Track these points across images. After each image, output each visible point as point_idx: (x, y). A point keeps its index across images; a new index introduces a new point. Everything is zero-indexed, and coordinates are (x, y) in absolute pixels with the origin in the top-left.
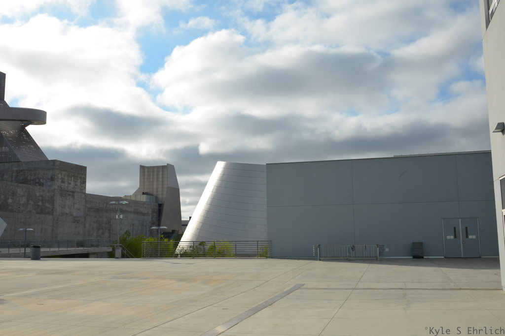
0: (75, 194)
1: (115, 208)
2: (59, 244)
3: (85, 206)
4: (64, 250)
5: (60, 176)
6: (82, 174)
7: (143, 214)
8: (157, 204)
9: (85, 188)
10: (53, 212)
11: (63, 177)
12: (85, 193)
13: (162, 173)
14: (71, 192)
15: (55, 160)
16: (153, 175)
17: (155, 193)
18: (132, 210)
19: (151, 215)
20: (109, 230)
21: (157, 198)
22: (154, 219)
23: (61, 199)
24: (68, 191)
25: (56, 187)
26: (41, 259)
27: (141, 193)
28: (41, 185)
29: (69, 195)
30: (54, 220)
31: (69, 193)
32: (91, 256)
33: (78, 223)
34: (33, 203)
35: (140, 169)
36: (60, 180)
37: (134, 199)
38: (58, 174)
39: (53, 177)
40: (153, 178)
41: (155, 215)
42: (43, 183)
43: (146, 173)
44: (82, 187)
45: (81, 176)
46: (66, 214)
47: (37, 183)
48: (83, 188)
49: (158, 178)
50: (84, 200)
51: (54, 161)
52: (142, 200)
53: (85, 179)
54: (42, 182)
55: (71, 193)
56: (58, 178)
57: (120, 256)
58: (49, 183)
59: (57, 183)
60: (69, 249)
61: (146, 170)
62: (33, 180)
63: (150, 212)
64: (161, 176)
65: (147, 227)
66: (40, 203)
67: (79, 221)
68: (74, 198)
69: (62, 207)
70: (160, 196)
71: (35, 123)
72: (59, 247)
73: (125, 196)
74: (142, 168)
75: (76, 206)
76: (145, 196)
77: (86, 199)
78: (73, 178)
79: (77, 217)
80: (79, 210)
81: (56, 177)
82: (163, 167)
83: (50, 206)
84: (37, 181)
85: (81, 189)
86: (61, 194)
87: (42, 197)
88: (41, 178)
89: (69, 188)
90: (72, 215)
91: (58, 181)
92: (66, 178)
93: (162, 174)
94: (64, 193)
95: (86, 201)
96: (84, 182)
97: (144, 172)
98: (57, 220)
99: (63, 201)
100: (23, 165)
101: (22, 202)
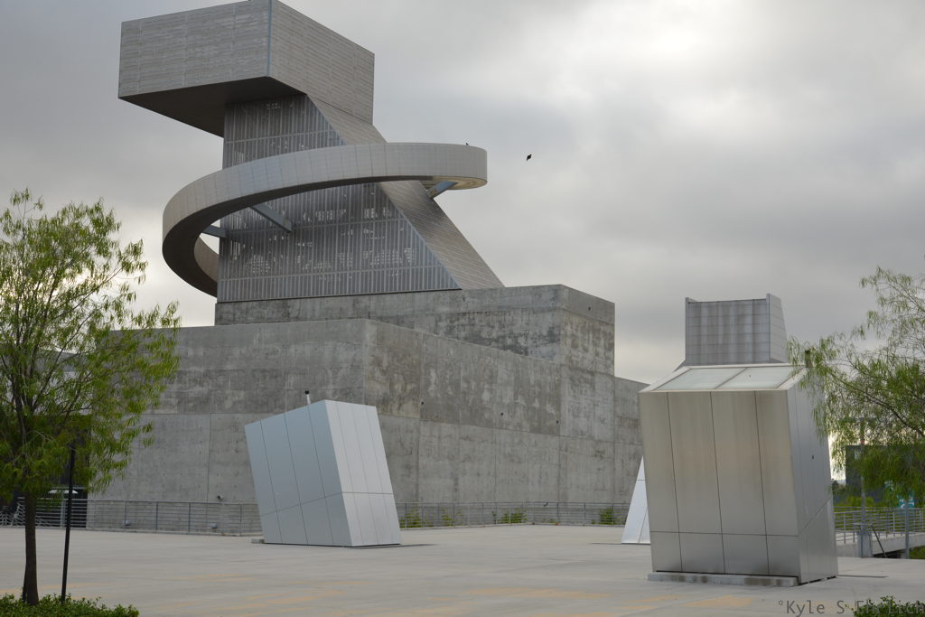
0: (597, 379)
3: (615, 411)
5: (568, 328)
6: (607, 324)
9: (614, 363)
10: (559, 430)
11: (575, 333)
12: (613, 376)
13: (754, 319)
14: (588, 372)
16: (726, 326)
23: (572, 392)
24: (583, 371)
25: (563, 361)
28: (522, 352)
29: (586, 381)
30: (560, 450)
31: (585, 376)
33: (602, 458)
34: (524, 403)
35: (687, 310)
36: (569, 341)
38: (566, 324)
39: (556, 332)
40: (726, 335)
43: (704, 321)
44: (607, 358)
45: (606, 328)
46: (582, 433)
47: (509, 347)
48: (609, 362)
49: (740, 335)
50: (612, 396)
51: (558, 289)
53: (612, 337)
54: (523, 344)
55: (589, 377)
56: (566, 335)
58: (545, 350)
59: (564, 348)
61: (705, 312)
66: (536, 404)
67: (604, 453)
68: (594, 388)
69: (575, 416)
74: (693, 307)
75: (599, 412)
77: (614, 391)
78: (591, 336)
79: (600, 441)
80: (603, 422)
81: (561, 333)
82: (754, 304)
83: (553, 412)
85: (606, 366)
86: (571, 379)
87: (540, 386)
88: (521, 335)
89: (586, 362)
90: (591, 437)
91: (566, 344)
92: (579, 334)
93: (754, 324)
95: (615, 399)
96: (611, 347)
97: (699, 317)
98: (566, 450)
99: (574, 396)
100: (467, 300)
101: (506, 401)
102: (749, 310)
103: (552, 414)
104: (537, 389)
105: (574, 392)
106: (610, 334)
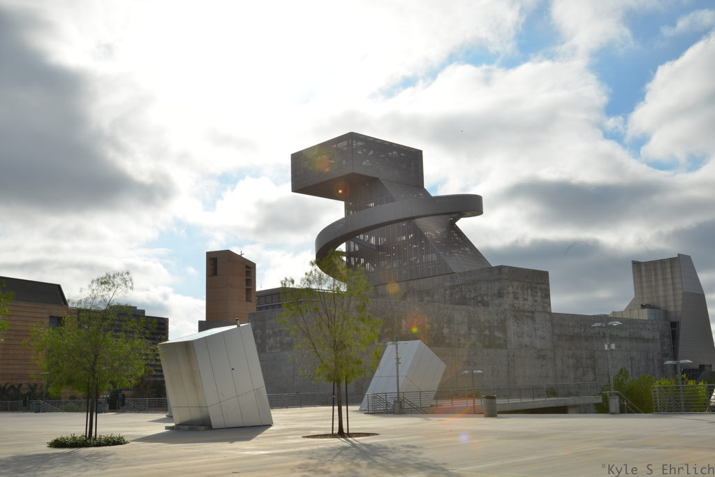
0: (536, 315)
1: (599, 334)
2: (520, 393)
3: (553, 332)
4: (528, 402)
5: (510, 289)
6: (543, 284)
7: (647, 341)
8: (668, 323)
9: (550, 305)
10: (506, 345)
11: (515, 290)
12: (550, 313)
13: (671, 269)
14: (529, 312)
15: (501, 266)
16: (656, 275)
17: (662, 305)
18: (627, 335)
19: (659, 341)
20: (594, 368)
21: (666, 312)
22: (665, 348)
23: (515, 324)
24: (524, 312)
25: (507, 307)
26: (499, 415)
27: (640, 306)
28: (486, 304)
29: (527, 317)
30: (508, 356)
31: (526, 314)
32: (570, 410)
33: (544, 359)
34: (476, 332)
35: (633, 267)
36: (511, 296)
37: (629, 317)
38: (508, 286)
39: (501, 292)
40: (656, 280)
41: (667, 340)
42: (488, 302)
43: (643, 273)
44: (544, 303)
45: (542, 286)
46: (526, 346)
47: (480, 302)
48: (546, 305)
49: (664, 279)
50: (550, 324)
51: (500, 268)
52: (641, 318)
53: (549, 290)
54: (486, 300)
55: (530, 314)
56: (508, 293)
57: (619, 410)
58: (497, 302)
59: (508, 301)
60: (535, 400)
61: (643, 268)
62: (473, 299)
63: (658, 336)
64: (669, 276)
65: (656, 361)
66: (487, 332)
67: (545, 356)
68: (533, 319)
69: (518, 336)
70: (672, 309)
71: (468, 214)
72: (521, 397)
73: (613, 312)
74: (636, 265)
75: (539, 333)
76: (646, 310)
77: (552, 321)
78: (529, 291)
79: (542, 350)
80: (544, 338)
81: (505, 291)
82: (672, 260)
83: (501, 335)
84: (479, 299)
85: (543, 307)
86: (515, 316)
87: (488, 322)
88: (485, 295)
89: (526, 306)
90: (534, 348)
91: (508, 297)
92: (520, 291)
93: (672, 272)
94: (519, 314)
95: (553, 325)
96: (548, 296)
97: (640, 271)
98: (514, 356)
99: (518, 327)
100: (459, 278)
101: (462, 332)
102: (668, 265)
103: (500, 337)
104: (487, 324)
105: (518, 323)
106: (545, 289)
